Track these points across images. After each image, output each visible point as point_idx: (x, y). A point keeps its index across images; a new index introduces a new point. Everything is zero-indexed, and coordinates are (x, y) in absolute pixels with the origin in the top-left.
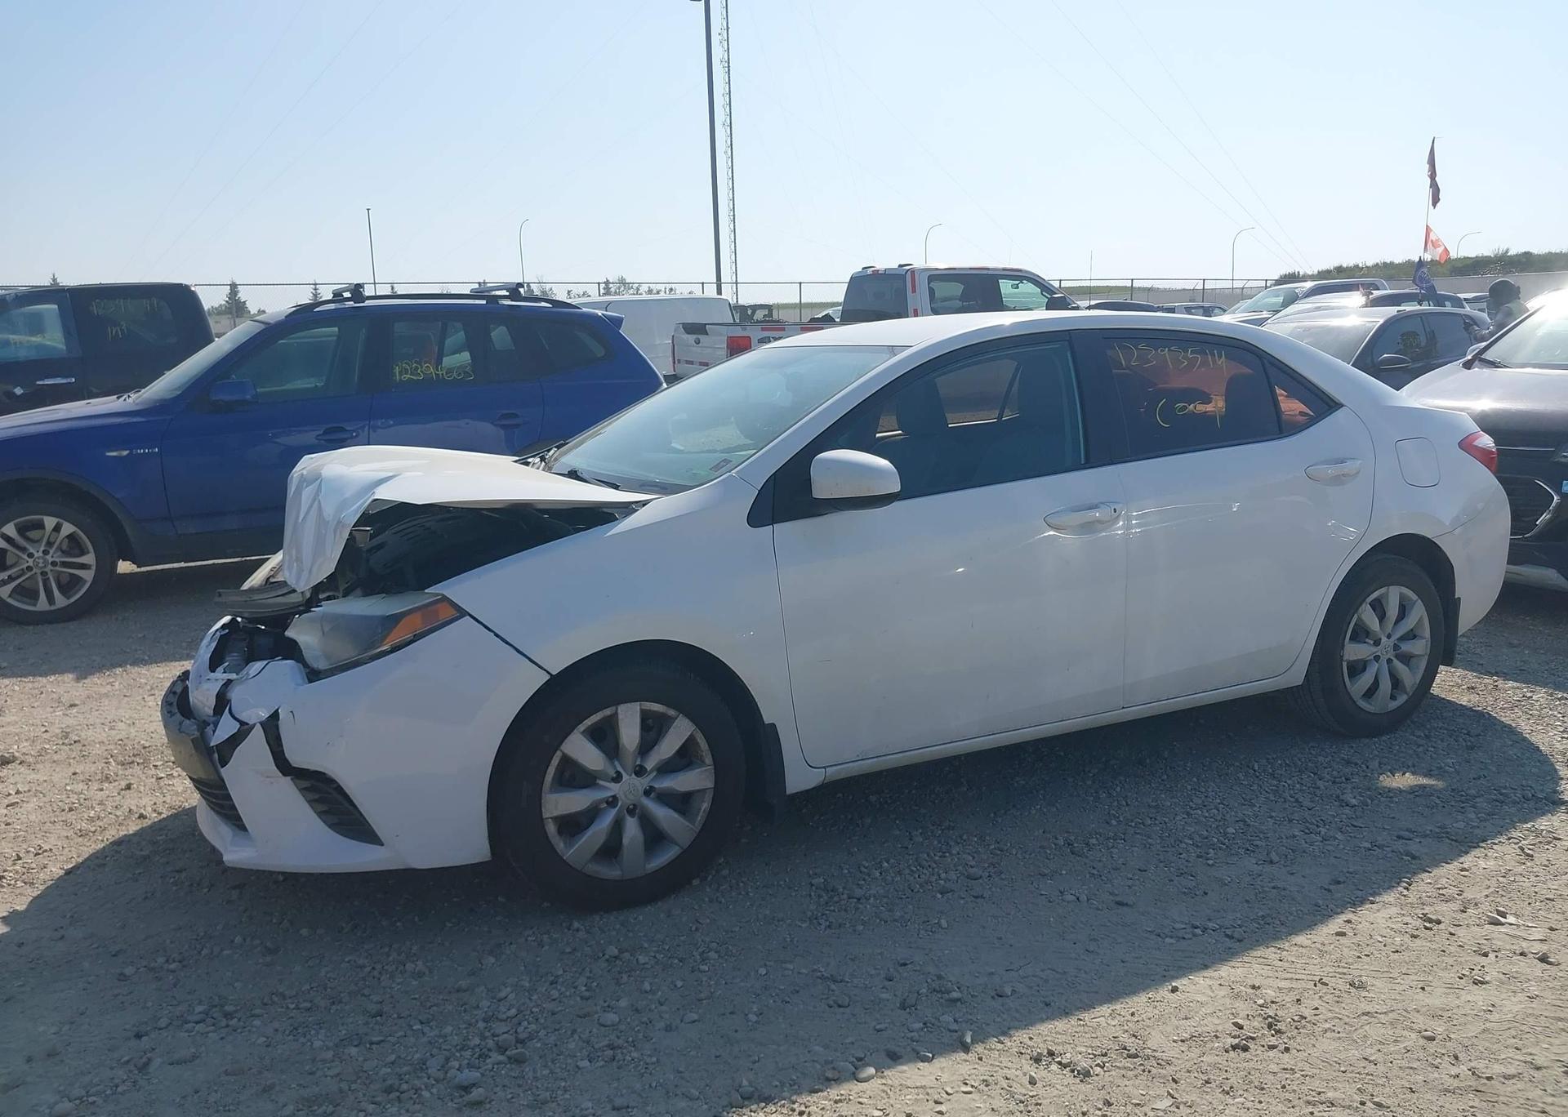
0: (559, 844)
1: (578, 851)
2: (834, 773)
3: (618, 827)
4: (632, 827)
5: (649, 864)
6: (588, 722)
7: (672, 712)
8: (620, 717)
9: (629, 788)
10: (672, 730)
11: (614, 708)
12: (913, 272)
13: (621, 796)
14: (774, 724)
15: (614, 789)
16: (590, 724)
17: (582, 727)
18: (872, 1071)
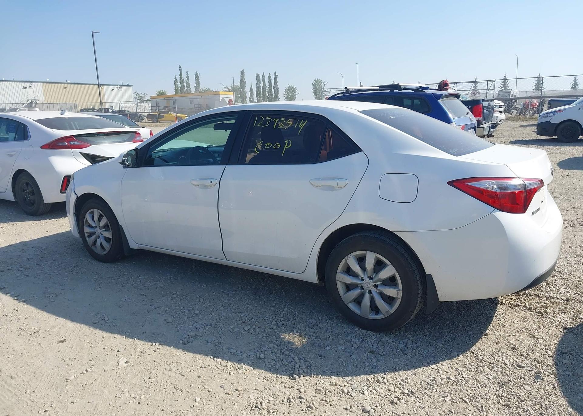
2: (141, 247)
3: (96, 240)
4: (98, 242)
5: (102, 252)
6: (90, 211)
7: (103, 214)
8: (94, 212)
9: (98, 231)
10: (103, 219)
11: (93, 209)
13: (96, 233)
14: (121, 225)
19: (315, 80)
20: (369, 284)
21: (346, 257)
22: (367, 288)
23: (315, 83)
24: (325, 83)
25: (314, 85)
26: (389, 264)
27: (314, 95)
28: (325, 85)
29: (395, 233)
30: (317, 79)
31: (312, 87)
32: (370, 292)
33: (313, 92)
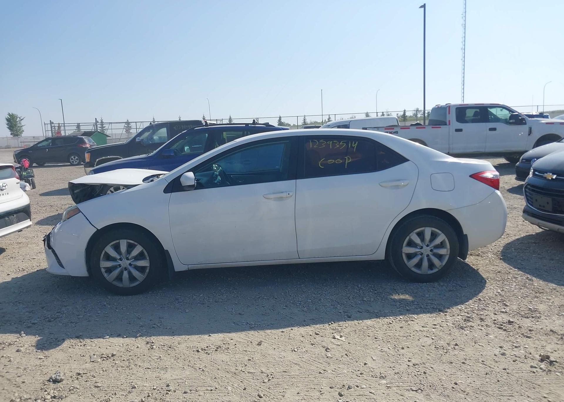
0: (105, 275)
1: (110, 277)
2: (191, 267)
3: (121, 273)
4: (125, 274)
5: (131, 284)
6: (112, 243)
7: (136, 243)
8: (120, 243)
9: (125, 263)
10: (135, 248)
11: (119, 240)
12: (449, 107)
13: (122, 265)
14: (167, 250)
15: (120, 262)
16: (112, 244)
17: (110, 245)
18: (108, 337)
19: (9, 115)
20: (426, 250)
21: (410, 235)
22: (425, 253)
23: (9, 117)
24: (22, 118)
25: (8, 120)
26: (440, 233)
27: (9, 130)
28: (22, 120)
29: (447, 211)
30: (11, 114)
31: (6, 122)
32: (428, 256)
33: (8, 128)
